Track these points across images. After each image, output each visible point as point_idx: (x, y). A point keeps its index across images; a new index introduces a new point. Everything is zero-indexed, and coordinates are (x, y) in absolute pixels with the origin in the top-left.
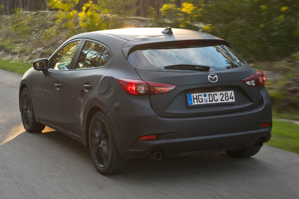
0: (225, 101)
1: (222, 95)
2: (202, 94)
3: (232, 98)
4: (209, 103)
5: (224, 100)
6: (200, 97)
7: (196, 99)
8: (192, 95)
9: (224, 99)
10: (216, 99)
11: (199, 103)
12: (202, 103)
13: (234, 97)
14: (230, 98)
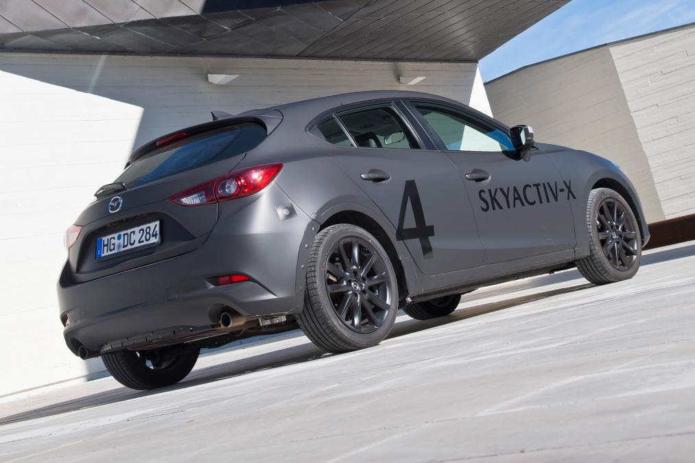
0: (145, 243)
1: (142, 232)
2: (116, 235)
3: (155, 235)
4: (123, 249)
5: (143, 242)
6: (113, 241)
7: (107, 245)
8: (103, 238)
9: (143, 239)
10: (132, 242)
11: (110, 253)
12: (113, 252)
13: (158, 233)
14: (153, 236)
